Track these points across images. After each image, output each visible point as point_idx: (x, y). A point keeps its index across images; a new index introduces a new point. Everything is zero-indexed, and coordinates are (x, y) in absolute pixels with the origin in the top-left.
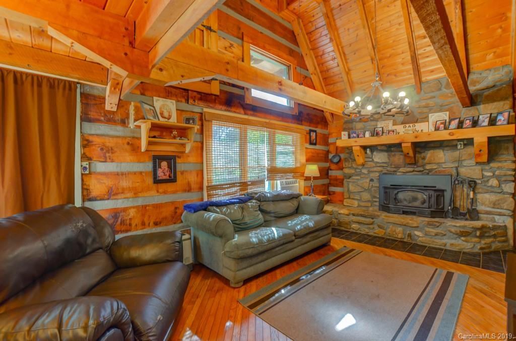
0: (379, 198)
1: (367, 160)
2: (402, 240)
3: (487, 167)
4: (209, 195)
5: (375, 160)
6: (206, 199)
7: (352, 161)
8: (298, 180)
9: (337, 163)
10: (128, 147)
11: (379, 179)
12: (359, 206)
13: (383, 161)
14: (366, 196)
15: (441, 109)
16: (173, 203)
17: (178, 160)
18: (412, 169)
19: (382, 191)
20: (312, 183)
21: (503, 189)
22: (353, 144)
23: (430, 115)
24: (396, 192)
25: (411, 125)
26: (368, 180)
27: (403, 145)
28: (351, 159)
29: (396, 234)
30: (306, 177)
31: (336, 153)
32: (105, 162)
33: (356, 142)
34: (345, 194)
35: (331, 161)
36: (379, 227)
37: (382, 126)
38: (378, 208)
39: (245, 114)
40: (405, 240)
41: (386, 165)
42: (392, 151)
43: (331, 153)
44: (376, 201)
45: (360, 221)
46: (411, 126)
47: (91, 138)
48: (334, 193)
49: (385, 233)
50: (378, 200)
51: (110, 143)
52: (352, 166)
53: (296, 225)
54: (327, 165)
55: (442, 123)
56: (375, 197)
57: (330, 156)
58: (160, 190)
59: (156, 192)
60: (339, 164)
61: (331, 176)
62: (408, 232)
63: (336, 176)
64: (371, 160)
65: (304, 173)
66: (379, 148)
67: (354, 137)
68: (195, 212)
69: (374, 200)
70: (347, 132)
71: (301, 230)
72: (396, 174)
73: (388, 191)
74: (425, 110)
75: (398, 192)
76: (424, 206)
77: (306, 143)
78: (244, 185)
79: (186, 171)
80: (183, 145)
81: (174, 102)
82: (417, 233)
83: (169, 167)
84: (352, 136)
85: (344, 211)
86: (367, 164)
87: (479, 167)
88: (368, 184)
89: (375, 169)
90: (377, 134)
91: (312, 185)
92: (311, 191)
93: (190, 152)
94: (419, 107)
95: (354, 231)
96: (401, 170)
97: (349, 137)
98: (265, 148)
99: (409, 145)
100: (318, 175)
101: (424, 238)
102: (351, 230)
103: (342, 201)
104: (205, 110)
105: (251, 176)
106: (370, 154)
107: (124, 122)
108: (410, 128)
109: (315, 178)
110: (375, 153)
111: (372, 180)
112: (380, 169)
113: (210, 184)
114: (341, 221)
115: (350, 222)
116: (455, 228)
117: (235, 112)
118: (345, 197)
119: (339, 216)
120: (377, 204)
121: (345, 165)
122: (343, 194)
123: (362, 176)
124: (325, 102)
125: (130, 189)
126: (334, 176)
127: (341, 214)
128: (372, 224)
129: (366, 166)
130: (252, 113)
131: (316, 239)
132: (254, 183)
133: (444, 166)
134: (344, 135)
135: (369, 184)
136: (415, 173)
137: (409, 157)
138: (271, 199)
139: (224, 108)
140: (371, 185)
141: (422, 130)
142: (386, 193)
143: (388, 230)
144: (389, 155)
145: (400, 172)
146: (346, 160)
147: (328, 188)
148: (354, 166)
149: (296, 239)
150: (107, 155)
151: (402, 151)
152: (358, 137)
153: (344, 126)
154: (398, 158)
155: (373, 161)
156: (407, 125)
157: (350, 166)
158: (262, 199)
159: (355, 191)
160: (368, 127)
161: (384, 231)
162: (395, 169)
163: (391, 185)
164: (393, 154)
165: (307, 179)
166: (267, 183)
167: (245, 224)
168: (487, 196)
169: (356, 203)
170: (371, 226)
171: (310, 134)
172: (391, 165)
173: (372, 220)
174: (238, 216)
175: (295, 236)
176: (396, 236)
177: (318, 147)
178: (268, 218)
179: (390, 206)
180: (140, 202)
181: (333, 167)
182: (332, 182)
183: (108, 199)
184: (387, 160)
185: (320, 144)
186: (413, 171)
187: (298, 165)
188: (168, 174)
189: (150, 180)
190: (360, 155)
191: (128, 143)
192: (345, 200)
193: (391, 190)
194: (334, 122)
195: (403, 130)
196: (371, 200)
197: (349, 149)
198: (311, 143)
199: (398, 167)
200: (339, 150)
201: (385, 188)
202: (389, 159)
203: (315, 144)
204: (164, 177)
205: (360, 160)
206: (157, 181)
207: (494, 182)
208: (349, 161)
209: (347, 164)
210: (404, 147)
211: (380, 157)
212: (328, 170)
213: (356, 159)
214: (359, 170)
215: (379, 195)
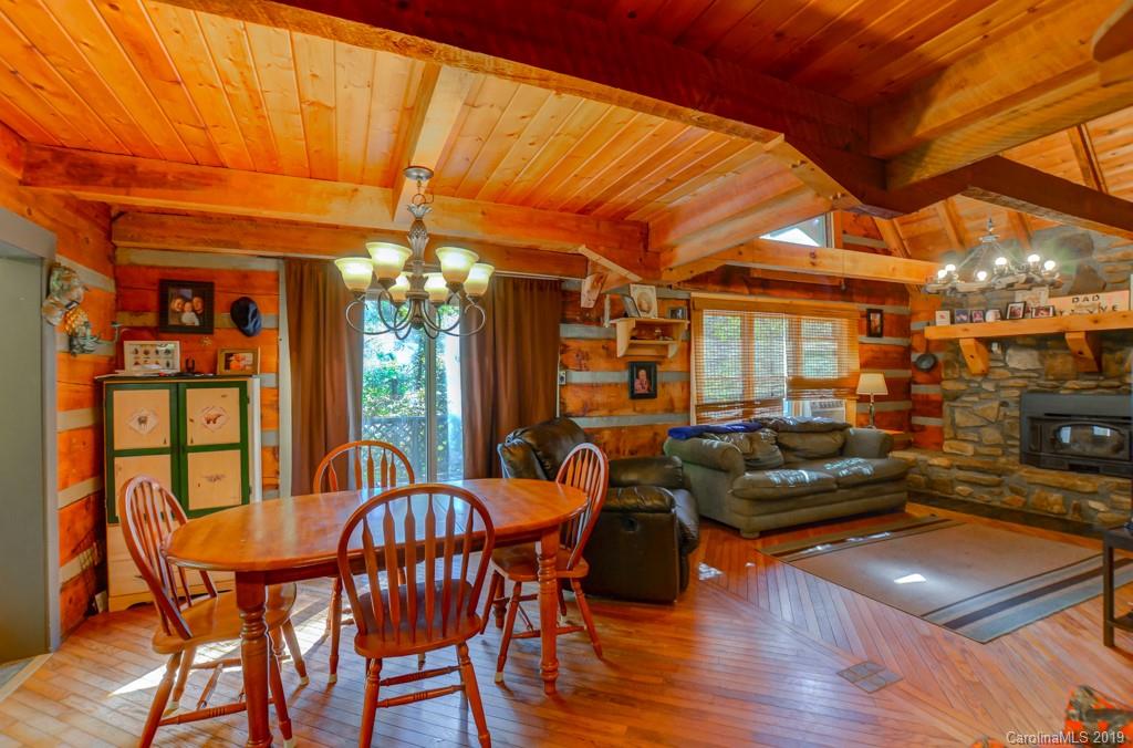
0: (1020, 440)
1: (992, 364)
2: (1061, 517)
4: (698, 419)
5: (1011, 365)
6: (694, 423)
7: (960, 367)
8: (844, 401)
9: (928, 371)
10: (602, 351)
11: (1020, 402)
12: (976, 454)
13: (1030, 367)
14: (991, 435)
16: (651, 426)
17: (659, 368)
18: (1092, 383)
19: (1027, 425)
20: (872, 406)
22: (960, 335)
24: (1055, 426)
25: (1090, 296)
26: (996, 404)
27: (1068, 336)
28: (958, 362)
29: (1049, 504)
30: (861, 396)
31: (927, 351)
32: (581, 370)
33: (966, 330)
34: (946, 430)
35: (916, 367)
36: (1014, 491)
37: (1025, 299)
38: (1018, 458)
39: (751, 294)
40: (1068, 518)
41: (1036, 375)
42: (1047, 348)
43: (917, 351)
44: (1013, 446)
45: (973, 480)
46: (1091, 299)
47: (567, 343)
48: (923, 428)
49: (1025, 504)
50: (1017, 443)
51: (585, 346)
52: (961, 377)
53: (840, 469)
54: (906, 374)
56: (1013, 438)
57: (914, 357)
58: (637, 409)
59: (631, 409)
60: (933, 373)
61: (916, 395)
62: (1075, 502)
63: (927, 396)
64: (1002, 364)
65: (856, 388)
66: (1019, 342)
67: (962, 321)
68: (687, 438)
69: (1010, 442)
70: (948, 312)
71: (847, 476)
72: (1057, 393)
73: (1038, 425)
74: (1122, 267)
75: (1060, 427)
76: (1118, 456)
77: (861, 332)
78: (748, 405)
79: (668, 383)
80: (666, 347)
81: (653, 287)
82: (1093, 504)
83: (649, 376)
84: (957, 318)
85: (939, 461)
86: (993, 373)
88: (996, 411)
89: (1011, 383)
90: (1013, 314)
91: (873, 409)
92: (871, 421)
93: (673, 357)
94: (1109, 262)
95: (961, 498)
96: (1069, 384)
97: (952, 322)
98: (784, 347)
99: (1082, 336)
100: (884, 392)
101: (1109, 515)
102: (954, 496)
103: (940, 445)
104: (694, 294)
105: (760, 392)
106: (999, 352)
107: (599, 322)
108: (1087, 302)
109: (878, 398)
110: (1010, 351)
111: (1004, 404)
112: (1021, 382)
113: (700, 402)
114: (934, 478)
115: (951, 481)
117: (736, 293)
118: (946, 436)
119: (929, 469)
120: (1016, 451)
121: (946, 375)
122: (940, 430)
123: (982, 396)
124: (894, 269)
125: (604, 405)
126: (923, 396)
127: (934, 465)
128: (998, 485)
129: (991, 376)
130: (761, 291)
131: (875, 496)
132: (765, 403)
134: (942, 318)
135: (999, 411)
136: (1101, 390)
137: (1086, 359)
138: (796, 429)
139: (718, 288)
140: (1002, 413)
141: (1114, 308)
142: (1033, 429)
143: (1032, 499)
144: (1041, 355)
145: (1066, 389)
146: (948, 364)
147: (910, 419)
148: (965, 376)
149: (840, 488)
150: (583, 362)
151: (1067, 348)
152: (972, 321)
154: (1062, 363)
155: (1006, 366)
156: (1081, 297)
157: (956, 376)
158: (780, 428)
159: (969, 424)
160: (995, 301)
161: (1023, 499)
162: (1054, 383)
163: (1047, 414)
164: (1051, 352)
165: (863, 399)
166: (786, 403)
167: (757, 460)
169: (970, 449)
170: (996, 490)
171: (868, 316)
172: (1047, 375)
173: (997, 478)
174: (747, 448)
175: (838, 484)
176: (1049, 509)
178: (792, 458)
179: (1042, 454)
180: (615, 422)
181: (920, 377)
182: (918, 408)
183: (583, 416)
184: (1037, 365)
185: (891, 335)
187: (845, 374)
188: (646, 386)
189: (626, 395)
190: (975, 355)
191: (603, 347)
192: (946, 442)
195: (1073, 306)
196: (1002, 442)
197: (953, 345)
198: (871, 333)
199: (1062, 379)
200: (932, 346)
201: (1033, 419)
202: (1042, 362)
203: (880, 335)
204: (642, 391)
205: (977, 365)
206: (635, 396)
208: (955, 367)
209: (949, 372)
210: (1072, 340)
211: (1020, 360)
212: (909, 384)
213: (969, 364)
214: (976, 385)
215: (1021, 432)
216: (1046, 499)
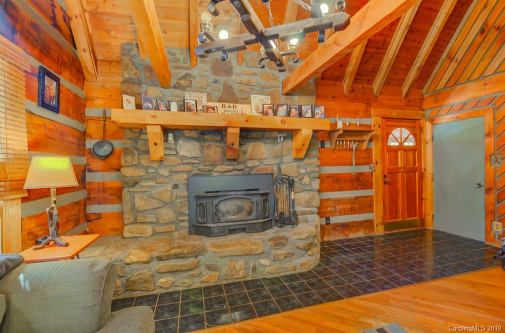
0: (189, 215)
1: (168, 152)
2: (244, 279)
3: (301, 164)
5: (181, 153)
7: (139, 155)
9: (105, 158)
11: (188, 184)
12: (155, 233)
13: (194, 155)
14: (167, 214)
15: (263, 90)
18: (231, 167)
19: (194, 203)
21: (312, 187)
22: (149, 120)
23: (252, 96)
24: (216, 201)
25: (232, 105)
26: (169, 187)
27: (230, 130)
28: (137, 149)
29: (236, 272)
30: (29, 191)
31: (104, 137)
33: (154, 117)
34: (126, 216)
35: (92, 154)
36: (210, 268)
37: (194, 98)
38: (187, 230)
40: (248, 278)
41: (198, 162)
42: (205, 140)
43: (92, 138)
44: (183, 221)
45: (175, 268)
46: (232, 107)
48: (99, 216)
49: (219, 277)
50: (187, 218)
52: (139, 163)
54: (83, 161)
55: (270, 108)
56: (183, 214)
57: (90, 144)
60: (111, 160)
61: (91, 183)
62: (253, 264)
63: (103, 184)
64: (174, 152)
65: (23, 180)
66: (187, 133)
67: (149, 108)
69: (180, 218)
70: (134, 98)
72: (211, 175)
73: (204, 202)
74: (247, 89)
75: (219, 202)
76: (251, 217)
77: (29, 96)
84: (144, 105)
85: (135, 255)
86: (168, 160)
87: (295, 164)
88: (170, 193)
89: (181, 168)
90: (189, 109)
94: (241, 83)
95: (164, 291)
96: (218, 168)
97: (139, 107)
99: (237, 131)
101: (272, 267)
102: (157, 291)
103: (119, 231)
106: (173, 142)
108: (230, 108)
109: (60, 191)
110: (180, 142)
111: (176, 186)
112: (188, 167)
114: (132, 279)
115: (153, 276)
116: (302, 241)
118: (126, 222)
119: (127, 268)
120: (186, 224)
121: (126, 162)
122: (120, 216)
123: (159, 180)
126: (99, 183)
127: (133, 263)
128: (196, 267)
129: (165, 163)
133: (266, 163)
134: (129, 102)
135: (172, 193)
136: (235, 172)
137: (233, 149)
140: (175, 194)
142: (200, 205)
144: (201, 146)
145: (216, 172)
146: (126, 151)
147: (85, 208)
148: (144, 162)
151: (225, 140)
152: (157, 109)
153: (124, 88)
154: (214, 151)
155: (177, 154)
156: (227, 105)
157: (135, 163)
159: (147, 208)
160: (170, 98)
161: (218, 274)
162: (209, 168)
163: (206, 192)
164: (207, 144)
165: (36, 196)
168: (303, 195)
169: (149, 229)
170: (196, 272)
171: (40, 78)
172: (205, 161)
173: (195, 260)
176: (236, 275)
177: (61, 118)
179: (208, 225)
181: (96, 164)
182: (93, 195)
184: (198, 154)
185: (67, 114)
186: (234, 170)
190: (157, 142)
192: (126, 228)
193: (210, 201)
194: (99, 78)
195: (224, 110)
196: (175, 219)
197: (140, 130)
198: (44, 105)
199: (214, 164)
200: (109, 132)
201: (198, 197)
202: (201, 152)
203: (56, 110)
205: (157, 152)
207: (306, 180)
208: (134, 155)
209: (129, 158)
210: (229, 134)
211: (188, 149)
212: (84, 172)
213: (152, 151)
214: (154, 171)
215: (189, 209)
216: (234, 268)
